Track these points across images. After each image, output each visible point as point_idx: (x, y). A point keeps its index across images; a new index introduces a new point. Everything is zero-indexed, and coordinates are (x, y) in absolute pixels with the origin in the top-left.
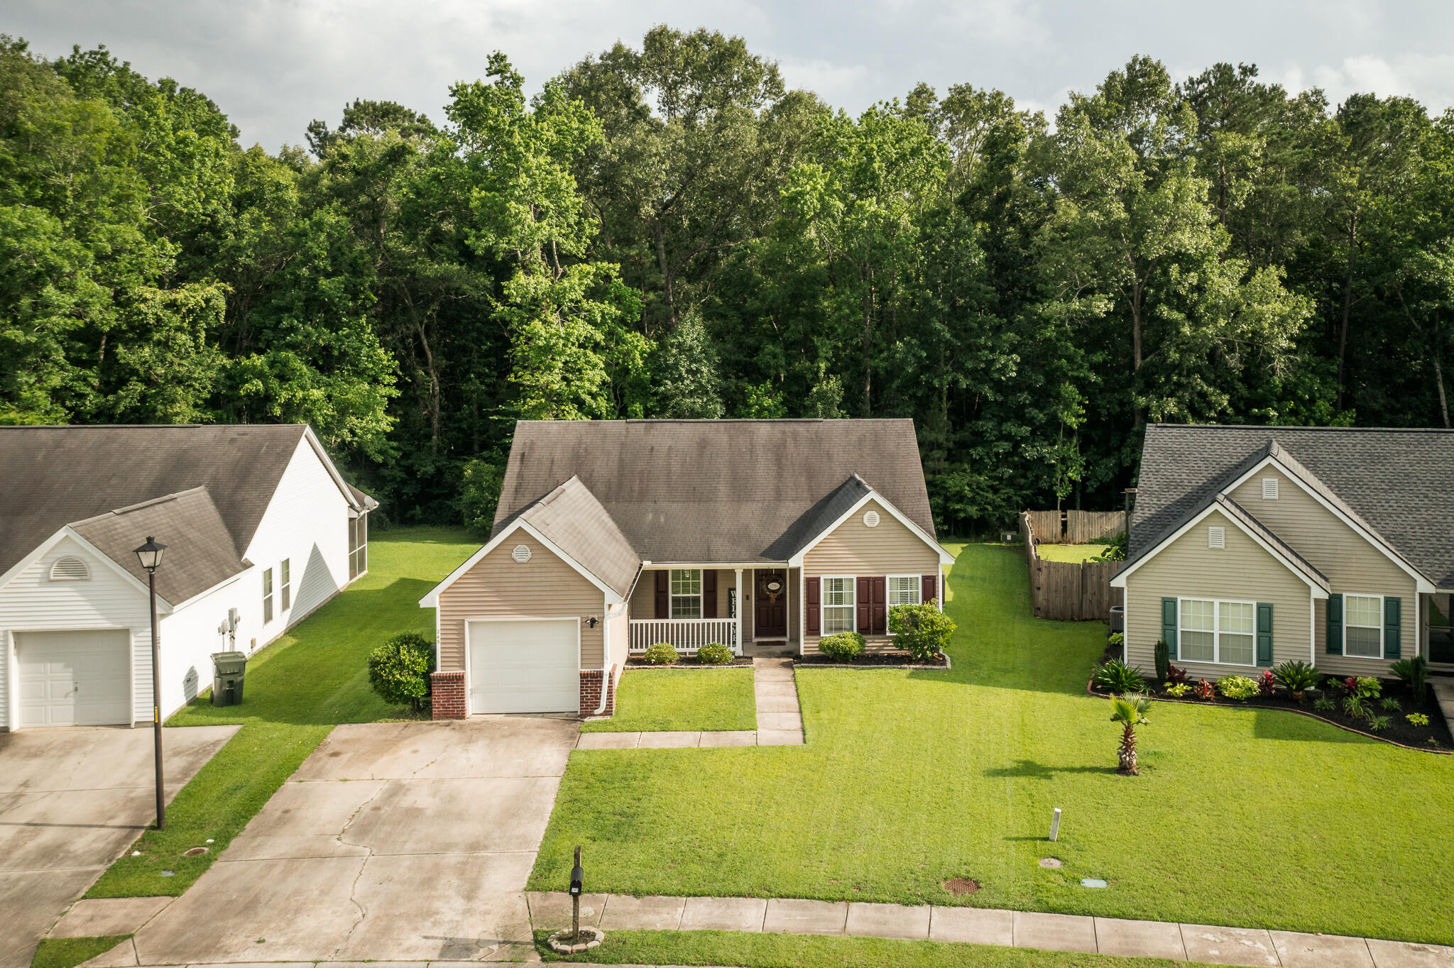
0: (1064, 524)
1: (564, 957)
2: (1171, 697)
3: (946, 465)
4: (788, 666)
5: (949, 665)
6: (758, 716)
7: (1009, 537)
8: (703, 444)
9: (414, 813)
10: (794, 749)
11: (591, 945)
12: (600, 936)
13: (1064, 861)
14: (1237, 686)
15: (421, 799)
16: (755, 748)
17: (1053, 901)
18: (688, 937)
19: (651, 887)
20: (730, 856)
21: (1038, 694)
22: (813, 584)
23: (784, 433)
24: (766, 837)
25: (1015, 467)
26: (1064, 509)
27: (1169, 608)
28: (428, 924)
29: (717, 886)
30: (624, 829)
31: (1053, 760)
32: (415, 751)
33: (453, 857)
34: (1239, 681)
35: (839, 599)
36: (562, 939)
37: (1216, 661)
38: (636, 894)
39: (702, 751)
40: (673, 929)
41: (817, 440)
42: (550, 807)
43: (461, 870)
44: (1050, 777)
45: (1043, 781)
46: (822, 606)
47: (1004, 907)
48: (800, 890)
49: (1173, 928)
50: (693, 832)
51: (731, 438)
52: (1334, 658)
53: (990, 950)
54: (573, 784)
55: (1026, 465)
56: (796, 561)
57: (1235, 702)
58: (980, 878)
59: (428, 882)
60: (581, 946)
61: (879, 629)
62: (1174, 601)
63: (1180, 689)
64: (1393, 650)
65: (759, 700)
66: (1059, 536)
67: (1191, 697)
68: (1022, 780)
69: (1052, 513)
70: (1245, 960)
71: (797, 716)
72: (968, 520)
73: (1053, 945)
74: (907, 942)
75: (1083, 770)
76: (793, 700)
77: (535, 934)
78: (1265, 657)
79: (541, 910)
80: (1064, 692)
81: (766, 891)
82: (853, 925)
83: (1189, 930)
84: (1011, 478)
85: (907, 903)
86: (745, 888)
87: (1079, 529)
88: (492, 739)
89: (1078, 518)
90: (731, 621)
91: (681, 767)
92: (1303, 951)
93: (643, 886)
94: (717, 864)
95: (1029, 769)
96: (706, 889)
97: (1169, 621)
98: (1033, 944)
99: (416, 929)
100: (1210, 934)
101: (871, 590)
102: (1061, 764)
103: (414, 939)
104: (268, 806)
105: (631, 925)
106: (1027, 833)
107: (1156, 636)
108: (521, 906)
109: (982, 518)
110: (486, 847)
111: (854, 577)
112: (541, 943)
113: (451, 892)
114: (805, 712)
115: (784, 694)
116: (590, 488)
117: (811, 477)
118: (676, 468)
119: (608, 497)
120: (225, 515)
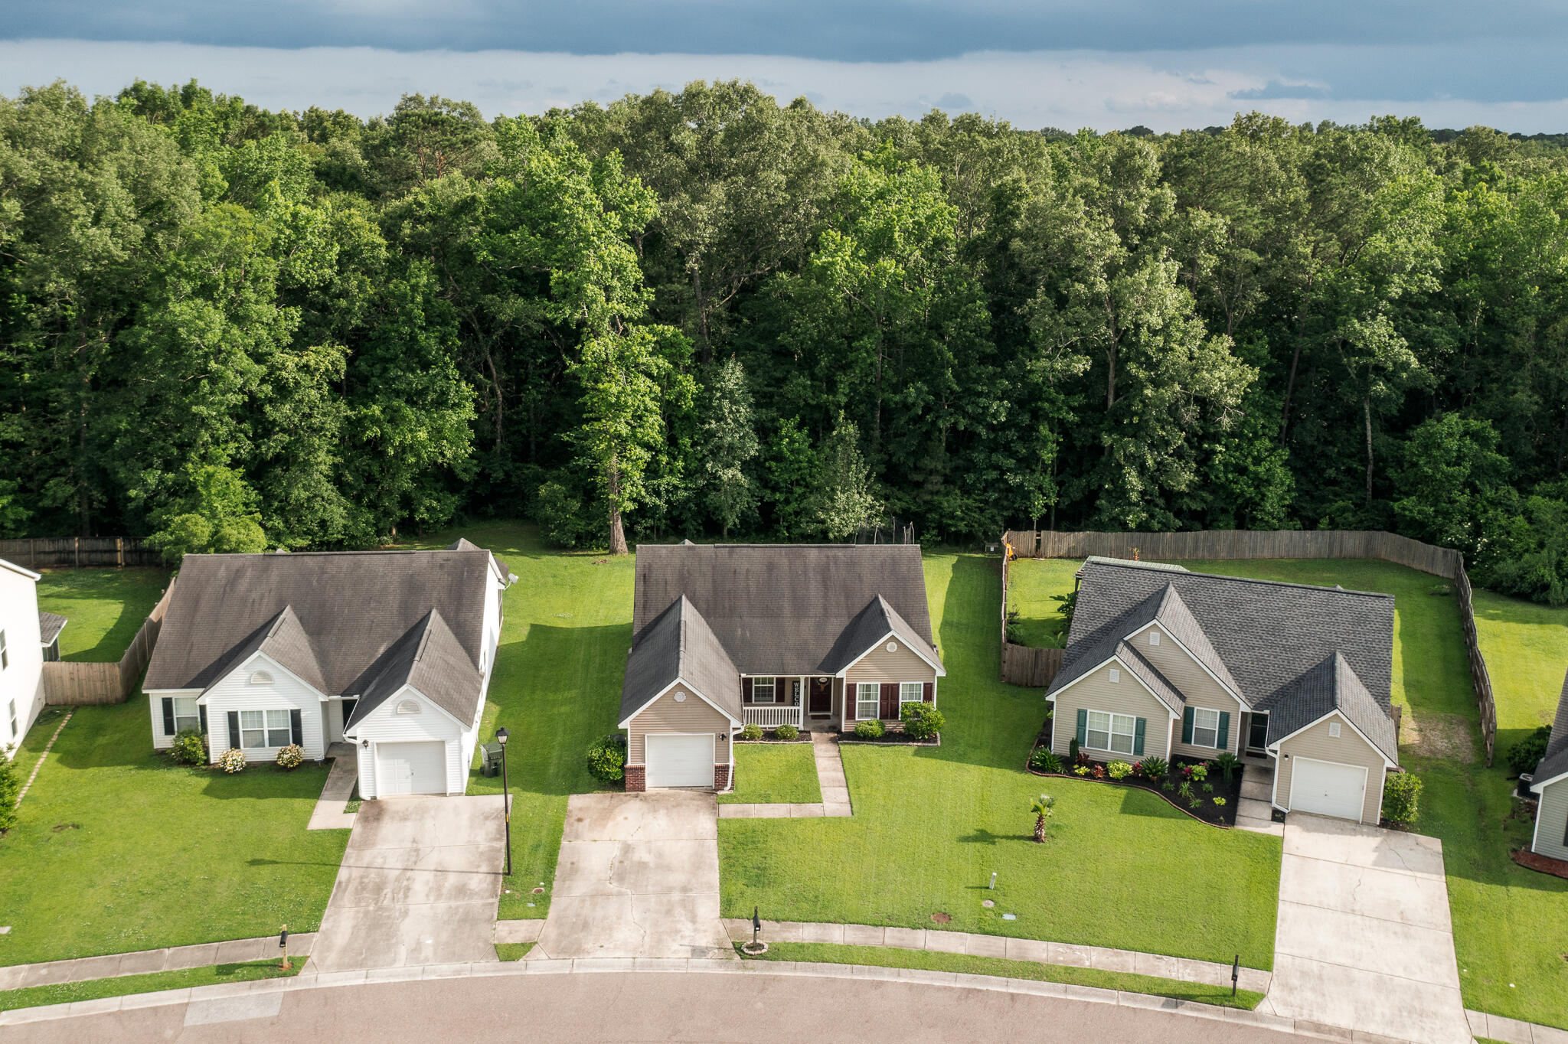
0: (1038, 542)
1: (751, 957)
2: (1076, 775)
3: (942, 488)
4: (834, 741)
5: (939, 743)
6: (822, 790)
7: (992, 549)
8: (771, 567)
9: (643, 866)
10: (847, 819)
11: (763, 951)
12: (766, 946)
13: (996, 903)
14: (1118, 770)
15: (642, 855)
16: (823, 819)
17: (987, 928)
18: (809, 946)
19: (784, 917)
20: (821, 898)
21: (995, 770)
22: (851, 688)
23: (828, 557)
24: (839, 885)
25: (1001, 491)
26: (1039, 530)
27: (1082, 716)
28: (679, 937)
29: (818, 916)
30: (762, 879)
31: (999, 830)
32: (626, 818)
33: (676, 896)
34: (1121, 766)
35: (868, 697)
36: (748, 947)
37: (1109, 750)
38: (777, 921)
39: (793, 820)
40: (799, 941)
41: (851, 564)
42: (717, 862)
43: (683, 903)
44: (994, 843)
45: (990, 846)
46: (857, 701)
47: (962, 931)
48: (859, 920)
49: (1044, 944)
50: (800, 881)
51: (790, 563)
52: (1186, 745)
53: (954, 956)
54: (726, 845)
55: (1010, 489)
56: (841, 674)
57: (1115, 782)
58: (952, 913)
59: (669, 912)
60: (759, 952)
61: (894, 716)
62: (1085, 712)
63: (1083, 770)
64: (1223, 744)
65: (821, 775)
66: (1033, 551)
67: (1089, 776)
68: (978, 845)
69: (1028, 532)
70: (1075, 963)
71: (845, 790)
72: (958, 533)
73: (984, 954)
74: (914, 950)
75: (1014, 837)
76: (841, 775)
77: (733, 943)
78: (1139, 750)
79: (732, 930)
80: (1011, 769)
81: (842, 920)
82: (888, 941)
83: (1052, 946)
84: (997, 501)
85: (914, 928)
86: (832, 918)
87: (1050, 545)
88: (667, 809)
89: (1050, 537)
90: (796, 708)
91: (784, 833)
92: (1104, 959)
93: (780, 916)
94: (815, 903)
95: (984, 837)
96: (812, 918)
97: (1081, 723)
98: (975, 953)
99: (674, 940)
100: (1061, 948)
101: (890, 692)
102: (1002, 833)
103: (675, 946)
104: (560, 858)
105: (778, 940)
106: (978, 884)
107: (1073, 735)
108: (721, 928)
109: (970, 531)
110: (691, 890)
111: (879, 683)
112: (738, 949)
113: (682, 919)
114: (851, 787)
115: (834, 770)
116: (696, 606)
117: (847, 597)
118: (753, 589)
119: (708, 613)
120: (457, 635)
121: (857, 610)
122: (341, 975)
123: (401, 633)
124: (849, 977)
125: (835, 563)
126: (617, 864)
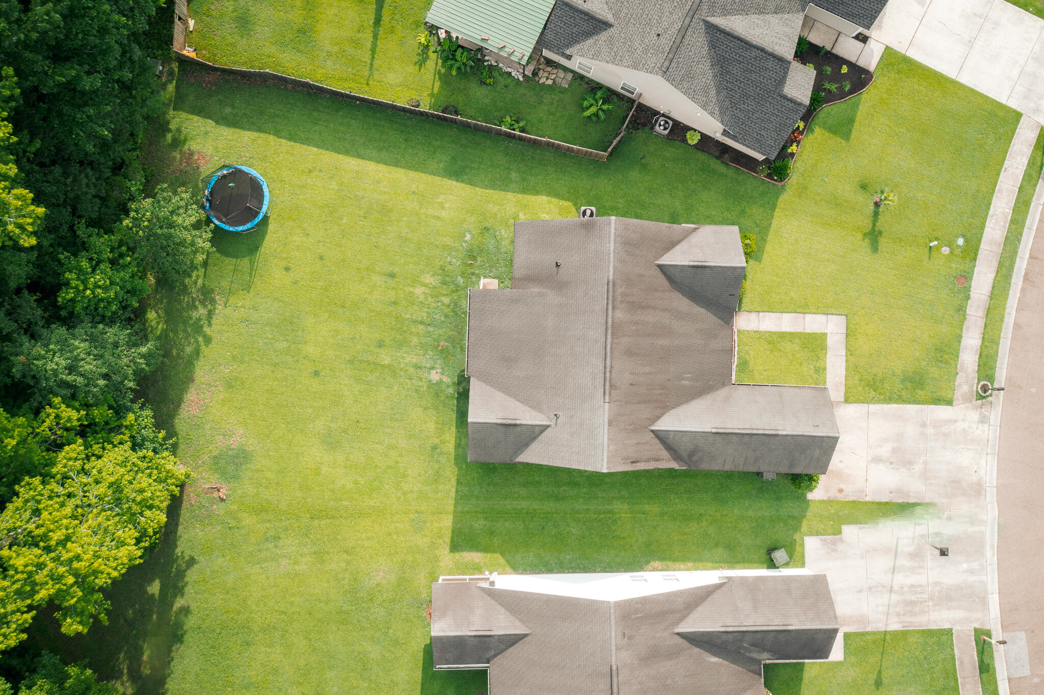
6: (809, 331)
9: (895, 451)
10: (848, 319)
15: (885, 451)
28: (969, 430)
30: (916, 380)
33: (930, 430)
38: (956, 374)
39: (849, 355)
40: (976, 364)
42: (895, 405)
43: (937, 427)
48: (958, 328)
49: (987, 229)
54: (876, 399)
59: (946, 435)
70: (1006, 217)
73: (995, 264)
74: (989, 302)
75: (875, 216)
77: (975, 400)
79: (963, 401)
81: (958, 337)
82: (979, 314)
83: (989, 224)
85: (968, 298)
86: (956, 343)
92: (1003, 200)
93: (951, 372)
96: (955, 353)
98: (993, 269)
99: (972, 433)
100: (991, 220)
103: (978, 432)
108: (962, 406)
110: (924, 422)
113: (952, 427)
116: (658, 418)
117: (656, 290)
118: (647, 369)
119: (664, 408)
120: (696, 606)
121: (666, 283)
122: (991, 607)
123: (696, 650)
124: (1009, 341)
125: (627, 296)
126: (893, 466)
